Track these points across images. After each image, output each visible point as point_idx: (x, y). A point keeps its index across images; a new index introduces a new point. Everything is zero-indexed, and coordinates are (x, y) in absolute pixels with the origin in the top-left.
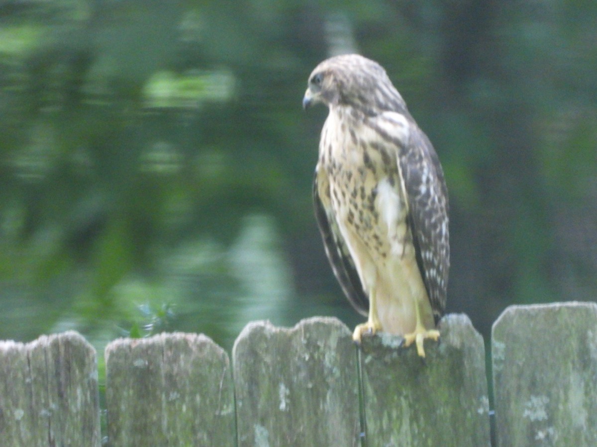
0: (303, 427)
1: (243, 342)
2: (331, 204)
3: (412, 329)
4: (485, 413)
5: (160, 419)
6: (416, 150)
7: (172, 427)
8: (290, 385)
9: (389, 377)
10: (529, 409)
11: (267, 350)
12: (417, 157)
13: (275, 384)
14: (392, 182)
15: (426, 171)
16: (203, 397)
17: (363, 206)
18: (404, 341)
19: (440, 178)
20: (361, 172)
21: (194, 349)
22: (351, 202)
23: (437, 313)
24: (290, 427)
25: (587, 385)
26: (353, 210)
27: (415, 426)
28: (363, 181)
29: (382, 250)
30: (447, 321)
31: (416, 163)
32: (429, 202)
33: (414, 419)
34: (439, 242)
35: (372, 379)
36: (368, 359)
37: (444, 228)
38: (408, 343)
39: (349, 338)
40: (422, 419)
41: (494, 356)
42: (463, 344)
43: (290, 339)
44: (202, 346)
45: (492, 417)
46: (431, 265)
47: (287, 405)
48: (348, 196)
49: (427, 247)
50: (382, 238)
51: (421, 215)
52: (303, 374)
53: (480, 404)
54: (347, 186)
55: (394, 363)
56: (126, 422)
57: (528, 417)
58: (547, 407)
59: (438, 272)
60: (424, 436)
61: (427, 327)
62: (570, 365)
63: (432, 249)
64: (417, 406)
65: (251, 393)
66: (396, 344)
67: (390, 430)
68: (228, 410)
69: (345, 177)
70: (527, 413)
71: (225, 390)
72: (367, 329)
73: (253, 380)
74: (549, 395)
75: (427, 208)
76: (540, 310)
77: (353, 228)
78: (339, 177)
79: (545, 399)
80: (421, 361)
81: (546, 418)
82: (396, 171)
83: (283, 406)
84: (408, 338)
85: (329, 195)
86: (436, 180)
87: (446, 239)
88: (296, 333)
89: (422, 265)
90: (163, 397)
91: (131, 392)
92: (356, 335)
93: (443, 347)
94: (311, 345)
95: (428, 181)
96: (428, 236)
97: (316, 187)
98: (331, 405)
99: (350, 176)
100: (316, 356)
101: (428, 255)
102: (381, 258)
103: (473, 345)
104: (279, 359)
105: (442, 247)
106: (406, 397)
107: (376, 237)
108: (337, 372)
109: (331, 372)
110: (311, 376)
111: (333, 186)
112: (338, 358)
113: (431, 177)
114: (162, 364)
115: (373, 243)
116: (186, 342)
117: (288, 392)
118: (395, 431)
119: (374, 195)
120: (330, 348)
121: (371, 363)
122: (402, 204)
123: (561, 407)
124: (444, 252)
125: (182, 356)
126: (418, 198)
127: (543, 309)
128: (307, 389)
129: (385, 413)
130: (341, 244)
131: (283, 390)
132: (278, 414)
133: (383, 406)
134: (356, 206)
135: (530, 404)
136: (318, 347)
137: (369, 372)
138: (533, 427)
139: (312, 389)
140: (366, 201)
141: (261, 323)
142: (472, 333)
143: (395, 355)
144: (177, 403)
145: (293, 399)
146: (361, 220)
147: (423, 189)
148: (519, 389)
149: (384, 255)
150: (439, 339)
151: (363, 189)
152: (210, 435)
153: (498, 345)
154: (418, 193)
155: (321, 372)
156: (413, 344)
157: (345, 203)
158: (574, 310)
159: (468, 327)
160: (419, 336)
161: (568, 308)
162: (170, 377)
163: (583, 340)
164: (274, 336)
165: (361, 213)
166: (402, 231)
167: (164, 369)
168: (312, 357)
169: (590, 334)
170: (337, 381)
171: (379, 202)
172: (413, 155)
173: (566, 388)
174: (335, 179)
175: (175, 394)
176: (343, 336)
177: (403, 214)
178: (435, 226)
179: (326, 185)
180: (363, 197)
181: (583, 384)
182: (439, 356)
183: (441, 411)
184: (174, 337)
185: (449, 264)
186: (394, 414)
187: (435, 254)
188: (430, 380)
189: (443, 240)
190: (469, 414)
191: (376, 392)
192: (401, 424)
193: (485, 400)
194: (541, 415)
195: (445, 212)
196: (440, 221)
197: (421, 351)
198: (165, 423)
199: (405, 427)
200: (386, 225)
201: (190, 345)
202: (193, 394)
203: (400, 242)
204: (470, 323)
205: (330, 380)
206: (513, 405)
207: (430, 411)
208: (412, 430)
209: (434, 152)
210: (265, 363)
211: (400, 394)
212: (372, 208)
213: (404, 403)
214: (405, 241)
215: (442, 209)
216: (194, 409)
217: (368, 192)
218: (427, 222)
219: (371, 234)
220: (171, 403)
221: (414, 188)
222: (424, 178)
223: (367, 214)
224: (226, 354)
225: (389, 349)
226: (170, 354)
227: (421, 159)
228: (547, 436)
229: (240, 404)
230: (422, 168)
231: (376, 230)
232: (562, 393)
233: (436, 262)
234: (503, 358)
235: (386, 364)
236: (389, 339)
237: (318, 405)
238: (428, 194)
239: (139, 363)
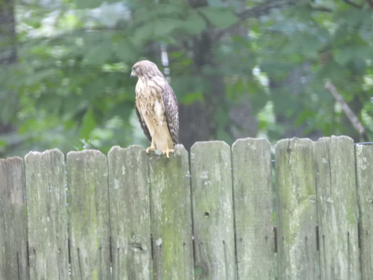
0: (130, 180)
1: (111, 152)
2: (141, 109)
3: (165, 149)
4: (188, 176)
5: (84, 177)
6: (167, 91)
7: (88, 179)
8: (126, 167)
9: (158, 164)
10: (202, 175)
11: (119, 155)
12: (167, 93)
13: (121, 166)
14: (159, 102)
15: (170, 98)
16: (98, 170)
17: (150, 109)
18: (162, 153)
19: (175, 100)
20: (150, 97)
21: (95, 154)
22: (146, 108)
23: (174, 143)
24: (126, 180)
25: (221, 168)
26: (148, 111)
27: (166, 180)
28: (150, 101)
29: (157, 123)
30: (176, 147)
31: (167, 95)
32: (171, 108)
33: (166, 178)
34: (175, 121)
35: (152, 165)
36: (151, 159)
37: (177, 116)
38: (164, 154)
39: (145, 152)
40: (168, 177)
41: (192, 158)
42: (181, 154)
43: (126, 152)
44: (98, 154)
45: (190, 177)
46: (172, 128)
47: (125, 173)
48: (146, 106)
49: (171, 122)
50: (156, 119)
51: (169, 112)
52: (130, 163)
53: (187, 173)
54: (145, 103)
55: (159, 160)
56: (73, 178)
57: (202, 178)
58: (208, 174)
59: (175, 130)
60: (169, 183)
61: (170, 148)
62: (216, 161)
63: (172, 123)
64: (166, 174)
65: (113, 169)
66: (160, 154)
67: (158, 182)
68: (106, 175)
69: (145, 100)
70: (201, 176)
71: (105, 168)
72: (151, 149)
73: (114, 165)
74: (209, 170)
75: (171, 110)
76: (206, 143)
77: (148, 116)
78: (143, 100)
79: (208, 172)
80: (168, 159)
81: (208, 178)
82: (161, 98)
83: (124, 173)
84: (164, 152)
85: (140, 106)
86: (174, 101)
87: (177, 119)
88: (128, 150)
89: (169, 128)
90: (85, 170)
91: (75, 168)
92: (147, 151)
93: (175, 155)
94: (133, 154)
95: (171, 101)
96: (171, 118)
97: (136, 103)
98: (139, 173)
99: (146, 99)
100: (134, 157)
101: (171, 125)
102: (157, 126)
103: (185, 155)
104: (122, 158)
105: (176, 122)
106: (163, 171)
107: (155, 119)
108: (141, 163)
109: (139, 163)
110: (133, 164)
111: (141, 103)
112: (141, 158)
113: (172, 100)
114: (85, 160)
115: (154, 121)
116: (93, 152)
117: (125, 169)
118: (159, 182)
119: (154, 106)
120: (139, 155)
121: (152, 160)
122: (163, 109)
123: (212, 174)
124: (176, 124)
125: (91, 157)
126: (168, 107)
127: (207, 143)
128: (132, 168)
129: (156, 176)
130: (144, 122)
131: (124, 168)
132: (122, 176)
133: (155, 173)
134: (148, 109)
135: (202, 174)
136: (135, 154)
137: (151, 163)
138: (203, 181)
139: (133, 168)
140: (151, 108)
141: (117, 147)
142: (185, 151)
143: (160, 157)
144: (90, 172)
145: (127, 171)
146: (150, 114)
147: (169, 104)
148: (199, 168)
149: (158, 125)
150: (174, 152)
151: (150, 104)
152: (100, 182)
153: (193, 154)
154: (168, 105)
155: (136, 163)
156: (165, 154)
157: (145, 108)
158: (217, 143)
159: (183, 149)
160: (167, 151)
161: (215, 143)
162: (88, 163)
163: (220, 153)
164: (121, 151)
165: (150, 112)
166: (162, 118)
167: (85, 161)
168: (133, 158)
169: (222, 151)
170: (141, 165)
171: (155, 108)
172: (166, 93)
173: (214, 169)
174: (141, 101)
175: (89, 169)
176: (143, 151)
177: (163, 112)
178: (173, 115)
179: (139, 103)
180: (150, 106)
181: (219, 167)
182: (174, 158)
183: (174, 175)
184: (89, 151)
185: (178, 128)
186: (159, 176)
187: (173, 124)
188: (171, 166)
189: (176, 120)
190: (183, 177)
191: (153, 169)
192: (161, 180)
193: (188, 172)
194: (206, 177)
195: (177, 111)
196: (175, 114)
197: (168, 156)
198: (86, 178)
199: (163, 180)
200: (158, 116)
201: (94, 153)
202: (95, 169)
203: (162, 121)
204: (184, 147)
205: (139, 165)
206: (197, 173)
207: (171, 175)
208: (165, 181)
209: (173, 92)
210: (118, 159)
211: (161, 170)
212: (153, 110)
213: (162, 173)
214: (164, 121)
215: (176, 110)
216: (95, 174)
217: (152, 105)
218: (170, 114)
219: (153, 118)
220: (88, 172)
221: (166, 103)
222: (170, 100)
223: (152, 112)
224: (105, 156)
225: (158, 155)
226: (87, 156)
227: (169, 94)
228: (208, 184)
229: (110, 173)
230: (169, 97)
231: (155, 117)
232: (213, 170)
233: (174, 127)
234: (194, 159)
235: (157, 160)
236: (157, 152)
237: (135, 173)
238: (171, 105)
239: (78, 159)
